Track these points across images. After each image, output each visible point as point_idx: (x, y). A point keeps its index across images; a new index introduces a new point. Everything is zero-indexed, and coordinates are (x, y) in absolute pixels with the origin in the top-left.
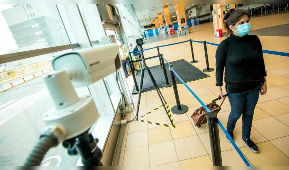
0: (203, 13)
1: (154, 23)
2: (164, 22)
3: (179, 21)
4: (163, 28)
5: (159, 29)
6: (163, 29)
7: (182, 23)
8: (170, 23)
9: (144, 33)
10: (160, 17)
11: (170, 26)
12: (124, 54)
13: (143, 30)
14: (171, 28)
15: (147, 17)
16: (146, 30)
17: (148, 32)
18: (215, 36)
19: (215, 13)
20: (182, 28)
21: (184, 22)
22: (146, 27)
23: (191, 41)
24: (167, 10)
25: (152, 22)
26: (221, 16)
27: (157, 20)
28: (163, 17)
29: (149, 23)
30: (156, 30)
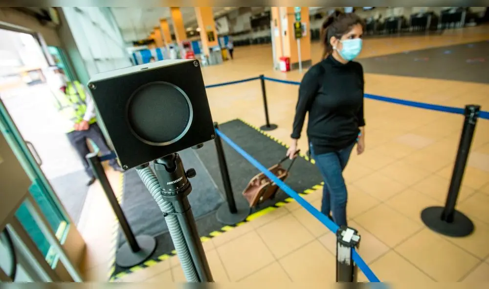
0: (239, 28)
1: (153, 37)
2: (173, 37)
3: (204, 37)
4: (171, 48)
5: (162, 50)
6: (172, 51)
7: (209, 40)
8: (187, 40)
9: (134, 55)
10: (165, 26)
11: (186, 46)
12: (80, 113)
13: (131, 49)
14: (188, 49)
15: (138, 24)
16: (138, 51)
17: (142, 54)
18: (277, 69)
19: (276, 25)
20: (211, 50)
21: (214, 40)
22: (136, 43)
23: (262, 78)
24: (177, 15)
25: (149, 34)
26: (288, 33)
27: (158, 32)
28: (171, 27)
29: (143, 37)
30: (158, 50)
